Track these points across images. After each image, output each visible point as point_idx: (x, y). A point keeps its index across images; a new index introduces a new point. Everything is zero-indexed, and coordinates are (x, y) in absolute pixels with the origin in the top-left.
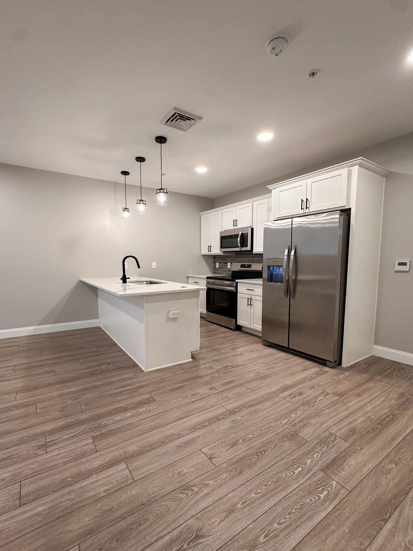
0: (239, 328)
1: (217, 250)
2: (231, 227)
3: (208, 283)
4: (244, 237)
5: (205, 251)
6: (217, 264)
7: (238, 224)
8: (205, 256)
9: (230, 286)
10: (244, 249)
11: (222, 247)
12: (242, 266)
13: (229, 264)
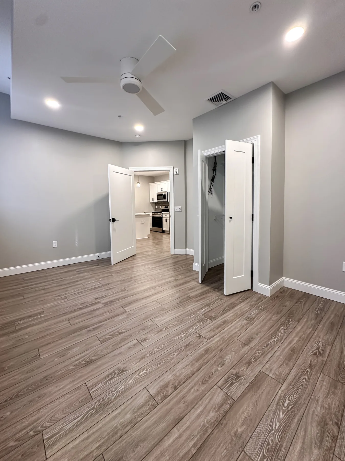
0: (163, 232)
1: (156, 201)
2: (160, 191)
3: (153, 215)
4: (164, 195)
5: (151, 201)
6: (156, 206)
7: (163, 189)
8: (151, 203)
9: (160, 215)
10: (165, 200)
11: (157, 199)
12: (165, 207)
13: (161, 206)
